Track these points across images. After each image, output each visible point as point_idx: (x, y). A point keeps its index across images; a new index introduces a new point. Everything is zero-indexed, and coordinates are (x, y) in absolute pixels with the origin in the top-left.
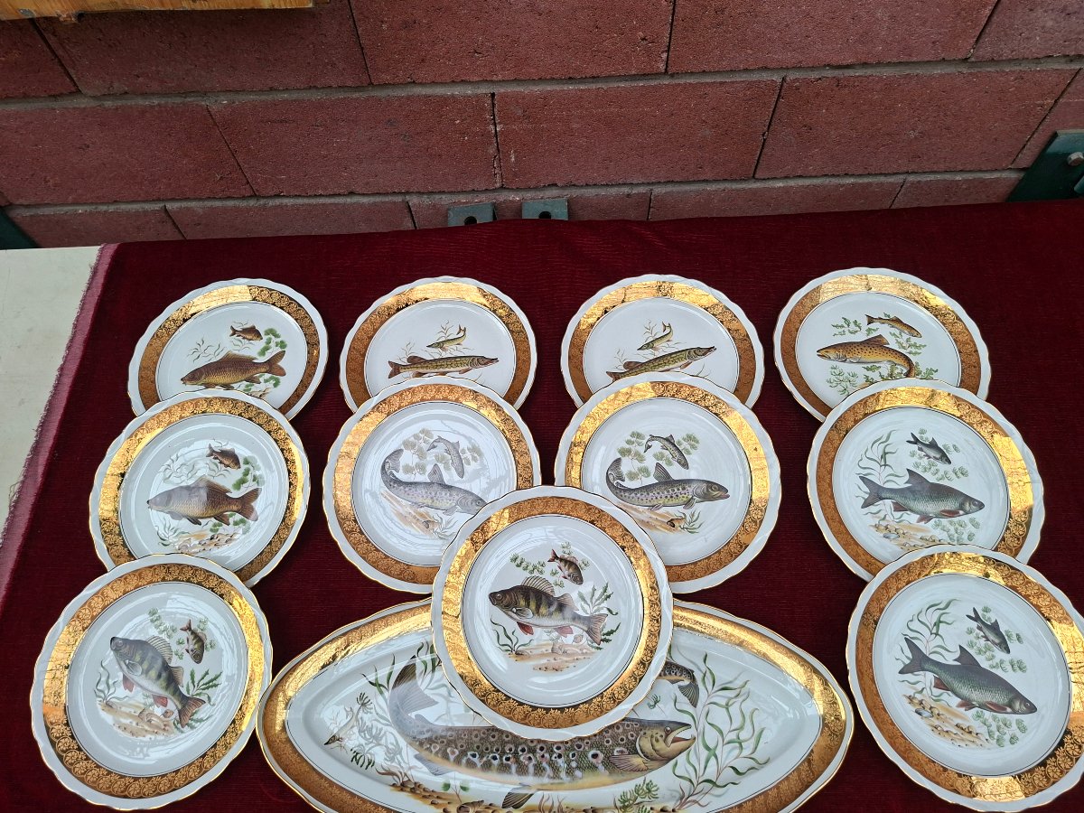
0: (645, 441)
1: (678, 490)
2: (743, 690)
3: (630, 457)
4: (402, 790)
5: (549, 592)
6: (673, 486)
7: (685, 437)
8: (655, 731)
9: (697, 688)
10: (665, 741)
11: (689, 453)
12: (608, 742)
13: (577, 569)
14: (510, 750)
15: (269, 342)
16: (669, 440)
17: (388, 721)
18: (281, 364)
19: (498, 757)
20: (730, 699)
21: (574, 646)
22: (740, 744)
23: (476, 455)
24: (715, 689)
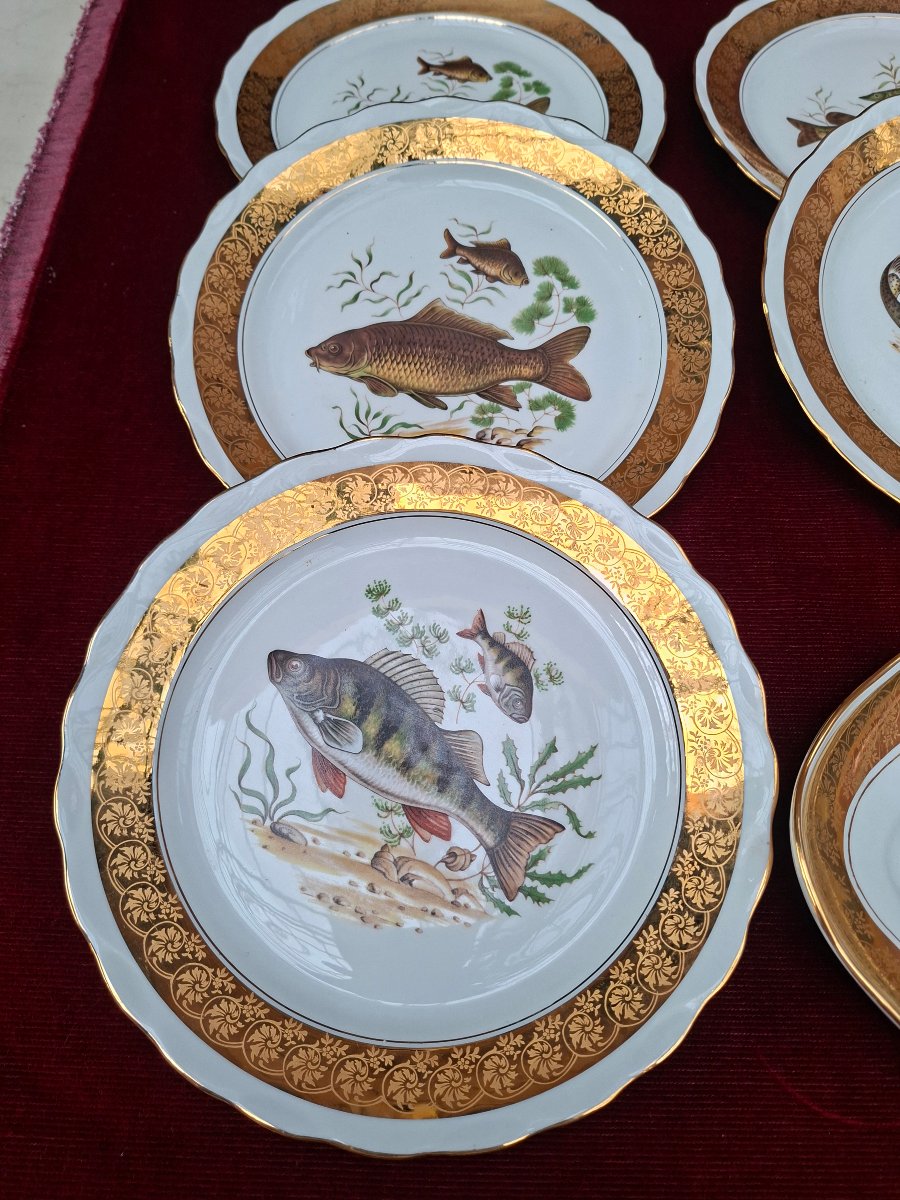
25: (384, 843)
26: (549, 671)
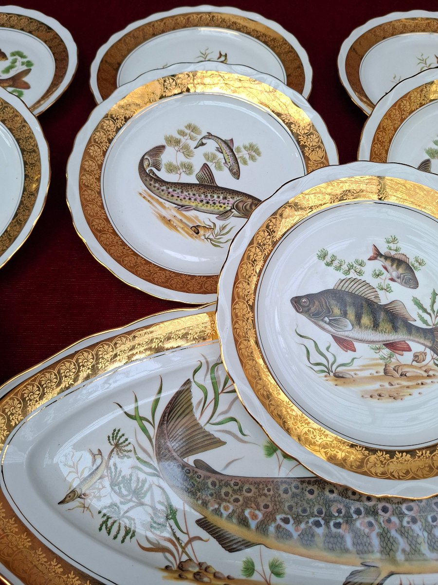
4: (181, 577)
5: (372, 298)
13: (409, 269)
14: (339, 511)
15: (15, 61)
17: (155, 469)
18: (26, 79)
19: (322, 522)
21: (416, 367)
23: (254, 154)
25: (384, 364)
26: (417, 261)
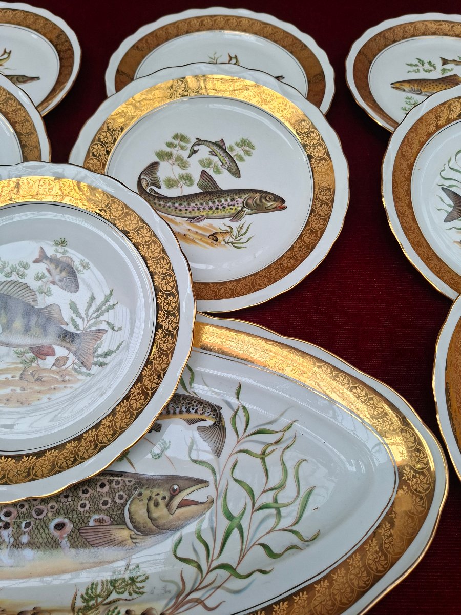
0: (189, 145)
1: (226, 200)
2: (288, 434)
3: (170, 162)
5: (30, 302)
6: (219, 197)
7: (239, 141)
8: (155, 491)
9: (223, 429)
10: (168, 505)
11: (241, 159)
12: (83, 506)
16: (220, 145)
20: (269, 445)
21: (53, 372)
22: (278, 510)
24: (248, 432)
